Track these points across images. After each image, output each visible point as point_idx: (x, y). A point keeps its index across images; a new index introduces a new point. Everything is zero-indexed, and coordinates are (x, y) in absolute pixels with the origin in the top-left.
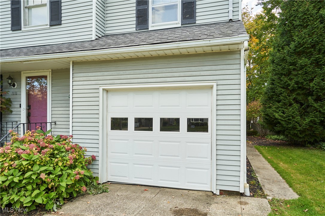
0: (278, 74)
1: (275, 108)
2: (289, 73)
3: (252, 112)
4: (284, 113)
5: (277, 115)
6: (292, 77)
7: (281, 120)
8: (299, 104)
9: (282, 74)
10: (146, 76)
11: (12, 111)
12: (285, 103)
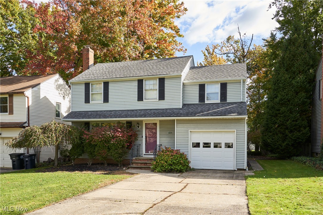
0: (270, 115)
1: (268, 136)
2: (276, 115)
3: (256, 138)
4: (273, 139)
5: (269, 141)
6: (278, 118)
7: (271, 143)
8: (282, 134)
9: (272, 115)
10: (209, 126)
11: (137, 139)
12: (274, 133)
